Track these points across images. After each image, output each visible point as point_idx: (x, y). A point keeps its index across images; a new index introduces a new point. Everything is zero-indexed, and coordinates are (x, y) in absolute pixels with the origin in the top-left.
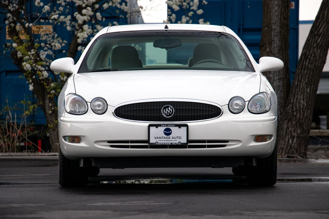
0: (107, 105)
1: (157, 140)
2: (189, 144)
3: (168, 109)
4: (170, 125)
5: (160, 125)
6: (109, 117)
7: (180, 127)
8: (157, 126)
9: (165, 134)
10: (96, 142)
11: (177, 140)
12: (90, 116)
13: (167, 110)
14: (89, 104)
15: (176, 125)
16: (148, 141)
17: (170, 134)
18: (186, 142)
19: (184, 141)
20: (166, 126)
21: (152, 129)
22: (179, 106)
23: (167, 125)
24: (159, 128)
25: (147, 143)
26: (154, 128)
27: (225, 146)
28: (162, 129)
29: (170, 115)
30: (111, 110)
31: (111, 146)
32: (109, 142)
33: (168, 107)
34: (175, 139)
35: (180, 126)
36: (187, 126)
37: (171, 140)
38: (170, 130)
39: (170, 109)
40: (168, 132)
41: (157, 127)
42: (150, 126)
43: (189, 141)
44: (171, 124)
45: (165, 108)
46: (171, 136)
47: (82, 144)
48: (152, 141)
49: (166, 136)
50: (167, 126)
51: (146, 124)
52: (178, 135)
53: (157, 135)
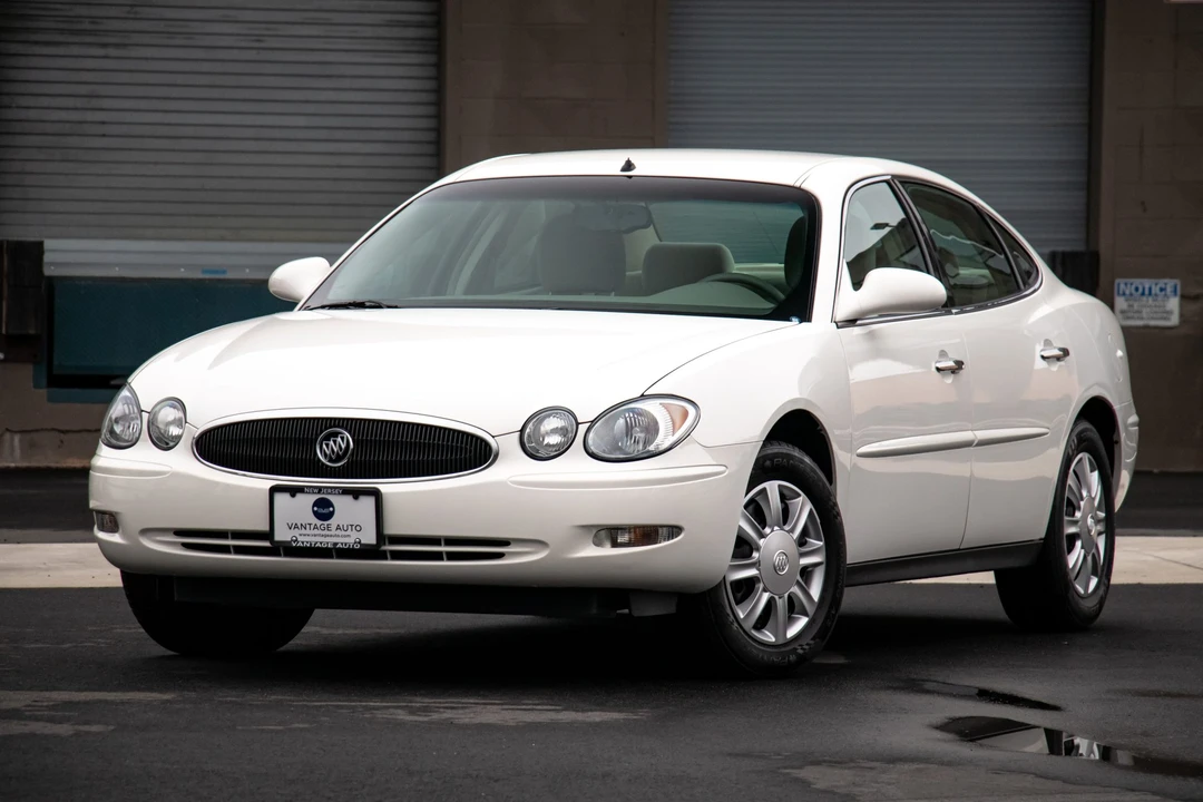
1: (296, 533)
2: (385, 548)
3: (335, 442)
4: (329, 491)
5: (301, 490)
7: (356, 498)
8: (294, 491)
9: (318, 515)
10: (144, 532)
11: (349, 536)
13: (331, 443)
14: (146, 417)
15: (346, 491)
16: (268, 535)
17: (331, 515)
18: (373, 541)
19: (369, 537)
20: (316, 491)
21: (280, 498)
23: (320, 490)
24: (299, 496)
25: (270, 541)
26: (286, 496)
28: (307, 501)
32: (178, 532)
33: (336, 435)
34: (344, 533)
35: (356, 493)
36: (376, 494)
37: (333, 533)
38: (329, 504)
39: (341, 442)
40: (323, 510)
41: (293, 496)
42: (274, 490)
43: (382, 538)
44: (331, 488)
45: (327, 438)
46: (333, 522)
48: (282, 534)
49: (319, 523)
50: (319, 493)
51: (263, 483)
52: (353, 521)
53: (294, 518)
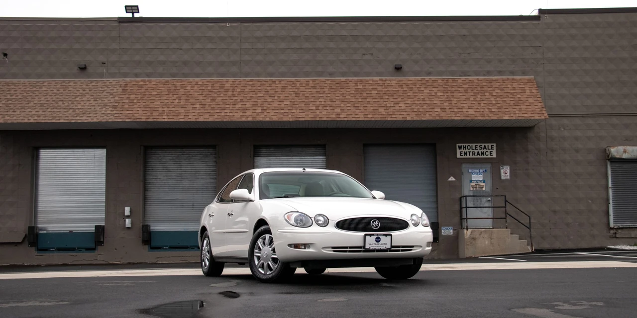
0: (328, 219)
1: (370, 246)
2: (392, 249)
3: (375, 223)
4: (380, 235)
5: (373, 235)
6: (331, 229)
8: (371, 235)
9: (376, 241)
10: (324, 248)
12: (315, 229)
14: (313, 219)
15: (384, 235)
17: (380, 241)
18: (390, 247)
19: (388, 246)
21: (367, 237)
22: (383, 220)
23: (378, 235)
24: (372, 236)
25: (363, 248)
26: (369, 237)
27: (411, 250)
28: (374, 238)
29: (377, 227)
30: (332, 223)
31: (334, 251)
32: (333, 248)
33: (375, 221)
34: (382, 246)
35: (386, 235)
36: (391, 235)
37: (379, 246)
38: (380, 238)
39: (377, 223)
40: (378, 240)
42: (366, 235)
43: (392, 247)
45: (373, 222)
46: (380, 243)
47: (311, 250)
48: (367, 247)
49: (376, 243)
51: (362, 234)
52: (385, 242)
53: (371, 242)
